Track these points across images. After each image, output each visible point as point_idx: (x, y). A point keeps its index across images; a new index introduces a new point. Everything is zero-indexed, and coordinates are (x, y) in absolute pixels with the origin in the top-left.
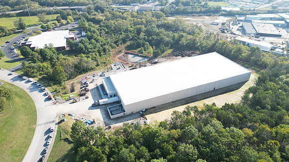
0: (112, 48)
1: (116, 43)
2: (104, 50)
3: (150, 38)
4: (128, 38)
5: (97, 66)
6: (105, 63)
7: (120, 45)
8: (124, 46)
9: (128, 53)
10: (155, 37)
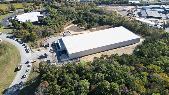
0: (64, 23)
2: (60, 24)
3: (86, 17)
4: (74, 17)
5: (55, 33)
6: (60, 31)
7: (69, 21)
10: (89, 17)
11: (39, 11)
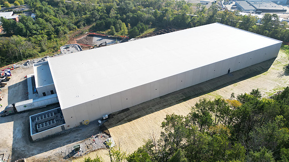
0: (70, 30)
1: (76, 24)
2: (57, 32)
3: (125, 16)
4: (94, 18)
5: (40, 52)
6: (54, 48)
7: (82, 27)
8: (87, 28)
9: (93, 36)
10: (131, 15)
11: (11, 11)
